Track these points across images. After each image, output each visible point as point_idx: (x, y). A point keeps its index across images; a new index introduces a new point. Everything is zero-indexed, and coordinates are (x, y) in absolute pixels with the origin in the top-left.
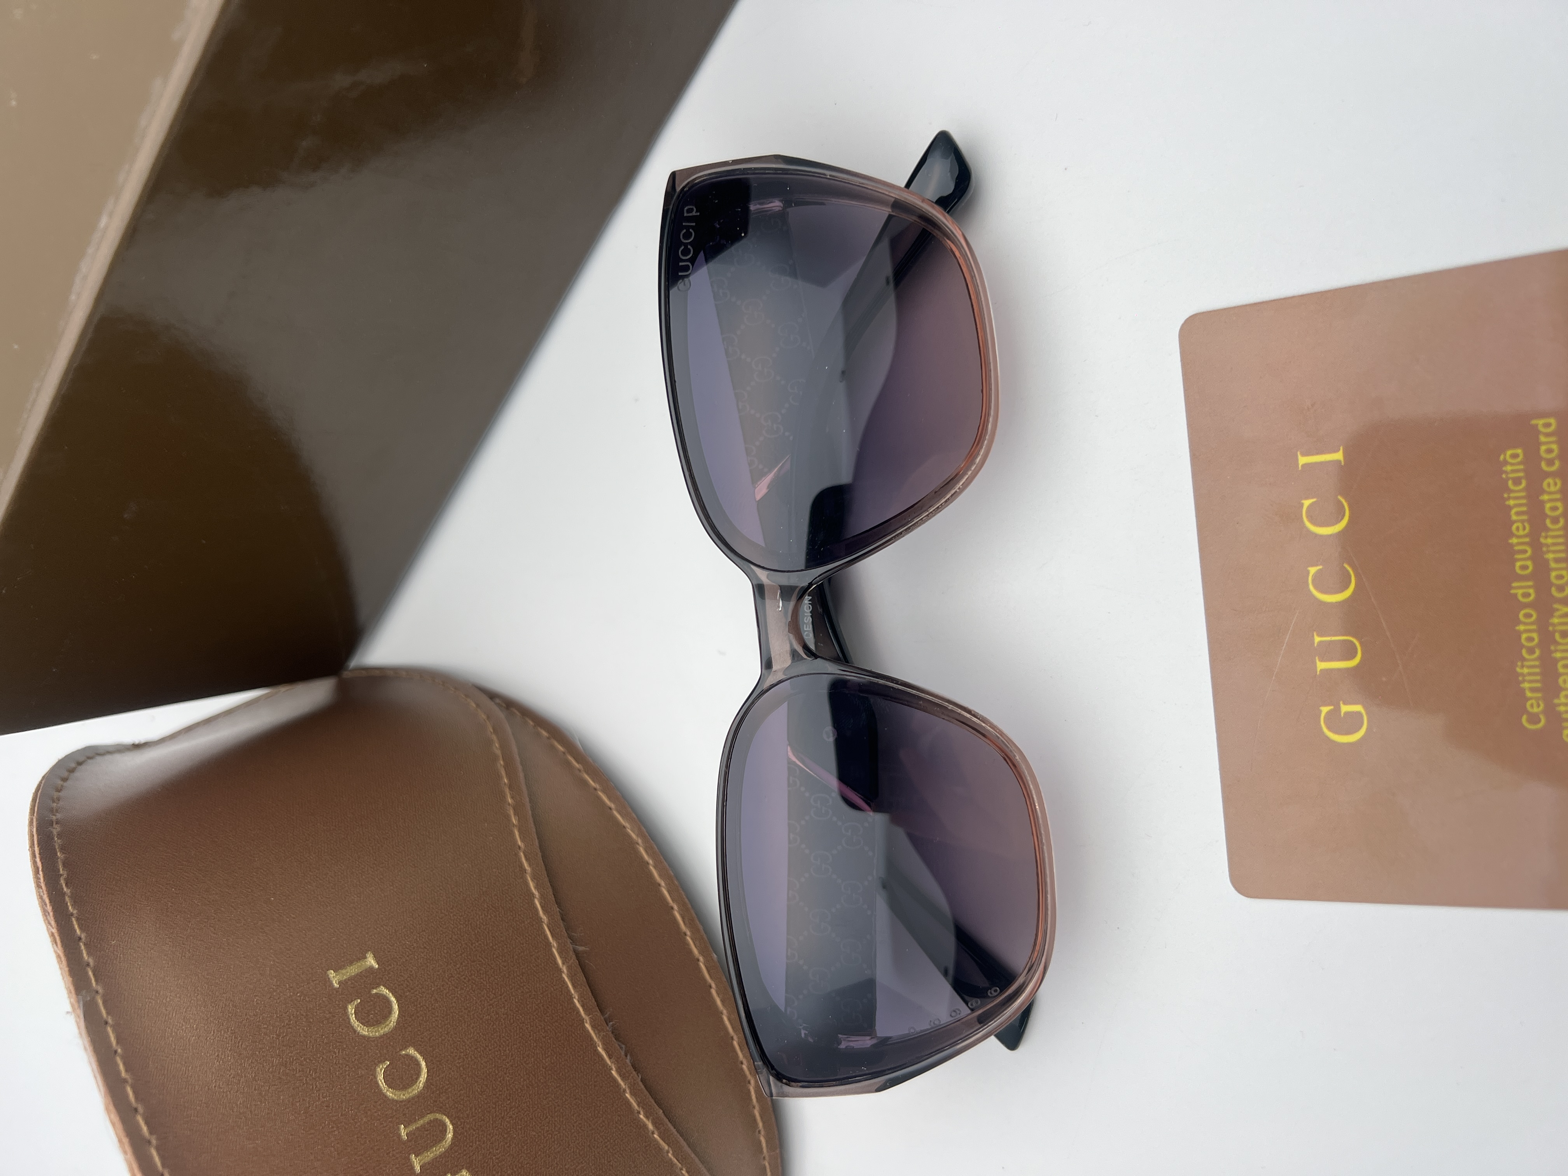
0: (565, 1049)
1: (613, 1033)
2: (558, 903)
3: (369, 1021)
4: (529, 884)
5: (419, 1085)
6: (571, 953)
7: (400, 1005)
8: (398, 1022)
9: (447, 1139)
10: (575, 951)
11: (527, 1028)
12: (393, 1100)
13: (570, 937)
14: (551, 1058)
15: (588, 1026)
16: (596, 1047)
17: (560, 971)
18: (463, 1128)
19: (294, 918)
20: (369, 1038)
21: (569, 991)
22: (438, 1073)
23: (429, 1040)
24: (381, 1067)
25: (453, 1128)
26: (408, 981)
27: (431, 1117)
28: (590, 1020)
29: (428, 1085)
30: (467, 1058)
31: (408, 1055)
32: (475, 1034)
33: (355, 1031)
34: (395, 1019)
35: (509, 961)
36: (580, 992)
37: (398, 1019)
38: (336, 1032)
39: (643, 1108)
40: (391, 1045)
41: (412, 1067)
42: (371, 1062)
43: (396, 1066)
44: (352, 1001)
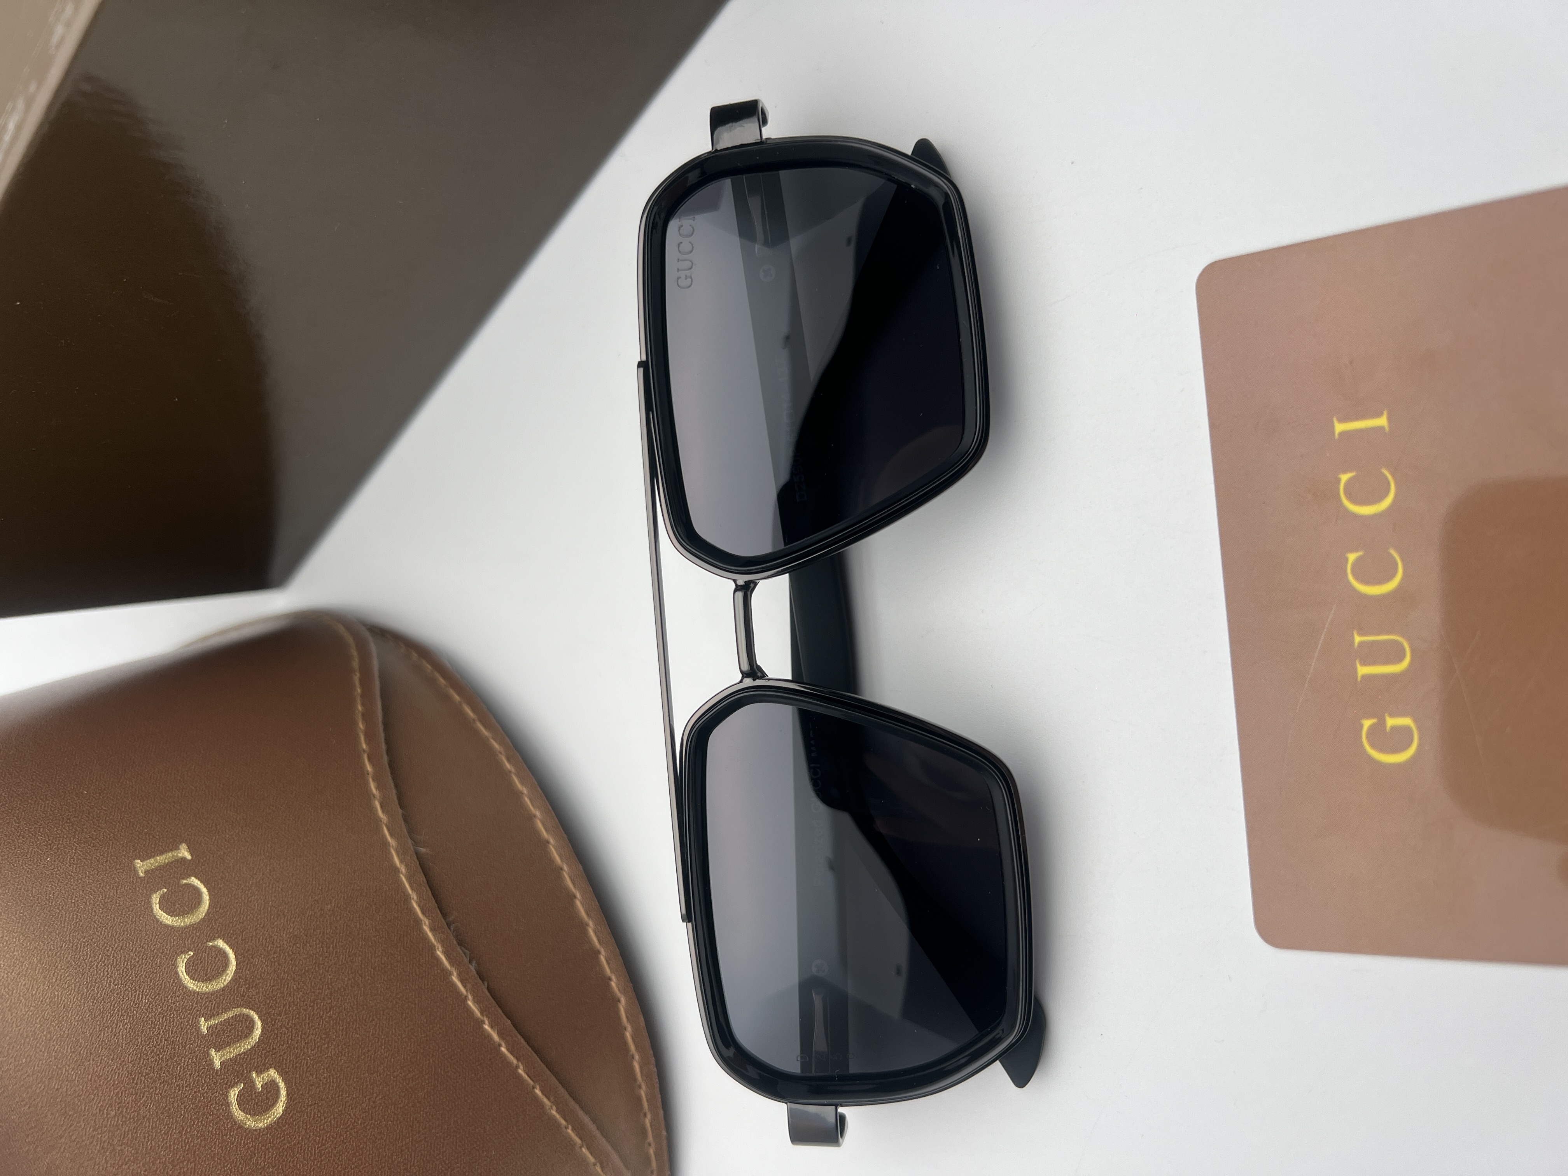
1: (456, 937)
2: (402, 804)
3: (175, 910)
4: (369, 783)
5: (227, 978)
6: (411, 852)
7: (212, 897)
8: (207, 916)
9: (254, 1035)
10: (417, 853)
11: (355, 926)
12: (195, 992)
13: (412, 838)
14: (381, 958)
16: (435, 950)
17: (398, 873)
18: (273, 1025)
19: (105, 810)
20: (173, 927)
21: (406, 892)
22: (249, 966)
23: (242, 932)
24: (183, 956)
25: (262, 1024)
27: (236, 1011)
28: (429, 924)
29: (236, 979)
30: (284, 953)
31: (214, 947)
32: (295, 929)
33: (158, 920)
34: (204, 912)
36: (419, 894)
37: (208, 910)
38: (135, 921)
39: (488, 1017)
40: (196, 936)
41: (219, 960)
42: (173, 952)
43: (202, 957)
44: (158, 890)
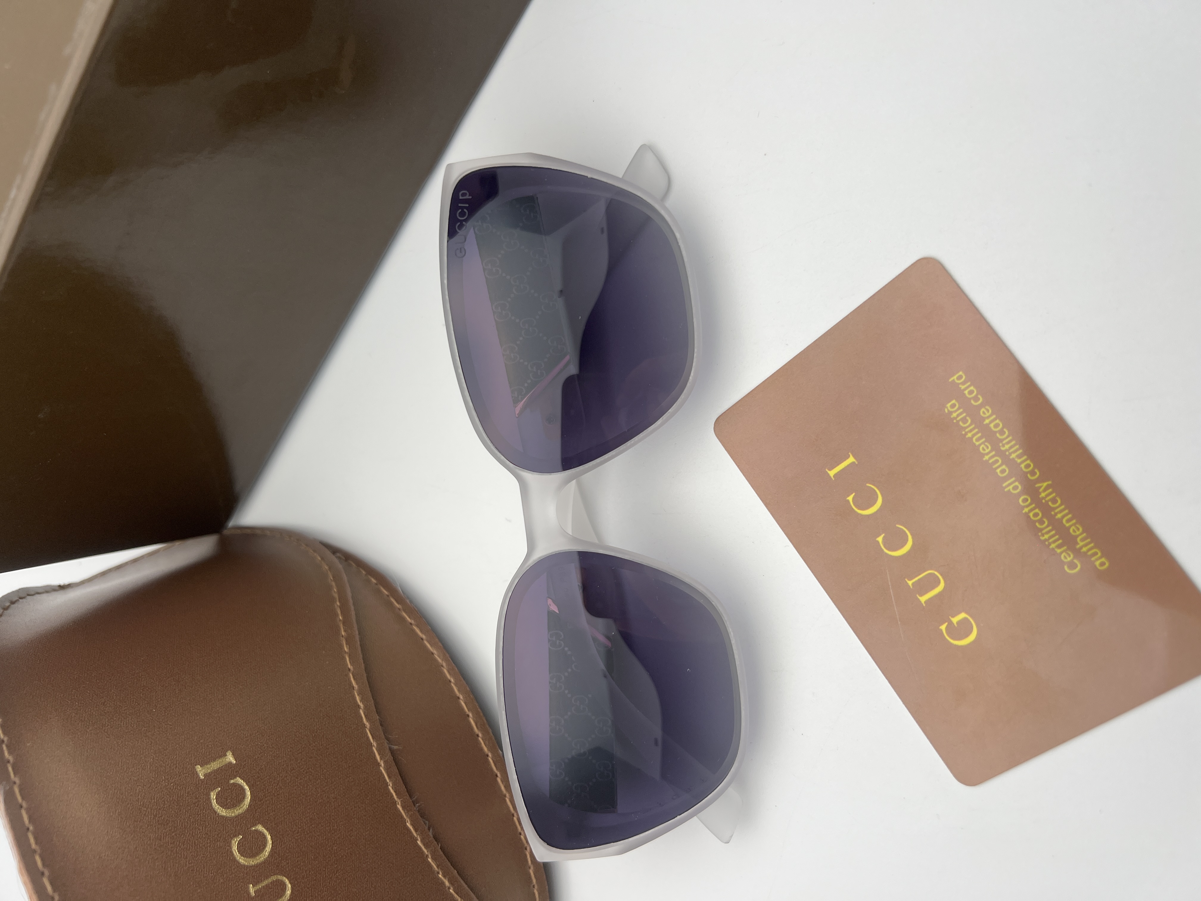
0: (381, 825)
1: (419, 811)
2: (378, 712)
3: (227, 804)
4: (356, 697)
5: (265, 854)
6: (387, 751)
7: (252, 791)
8: (250, 805)
9: (286, 895)
10: (390, 749)
11: (352, 809)
12: (244, 865)
13: (387, 739)
14: (370, 832)
15: (399, 807)
16: (406, 823)
17: (379, 765)
18: (299, 887)
19: (170, 725)
20: (227, 818)
21: (385, 780)
22: (280, 844)
23: (275, 818)
24: (235, 840)
25: (291, 886)
26: (259, 774)
27: (274, 878)
28: (401, 802)
29: (272, 854)
30: (304, 833)
31: (256, 831)
32: (311, 814)
33: (216, 812)
34: (248, 803)
35: (339, 757)
36: (394, 781)
37: (250, 802)
38: (200, 813)
39: (441, 869)
40: (243, 823)
41: (260, 840)
42: (228, 836)
43: (248, 839)
44: (214, 789)
